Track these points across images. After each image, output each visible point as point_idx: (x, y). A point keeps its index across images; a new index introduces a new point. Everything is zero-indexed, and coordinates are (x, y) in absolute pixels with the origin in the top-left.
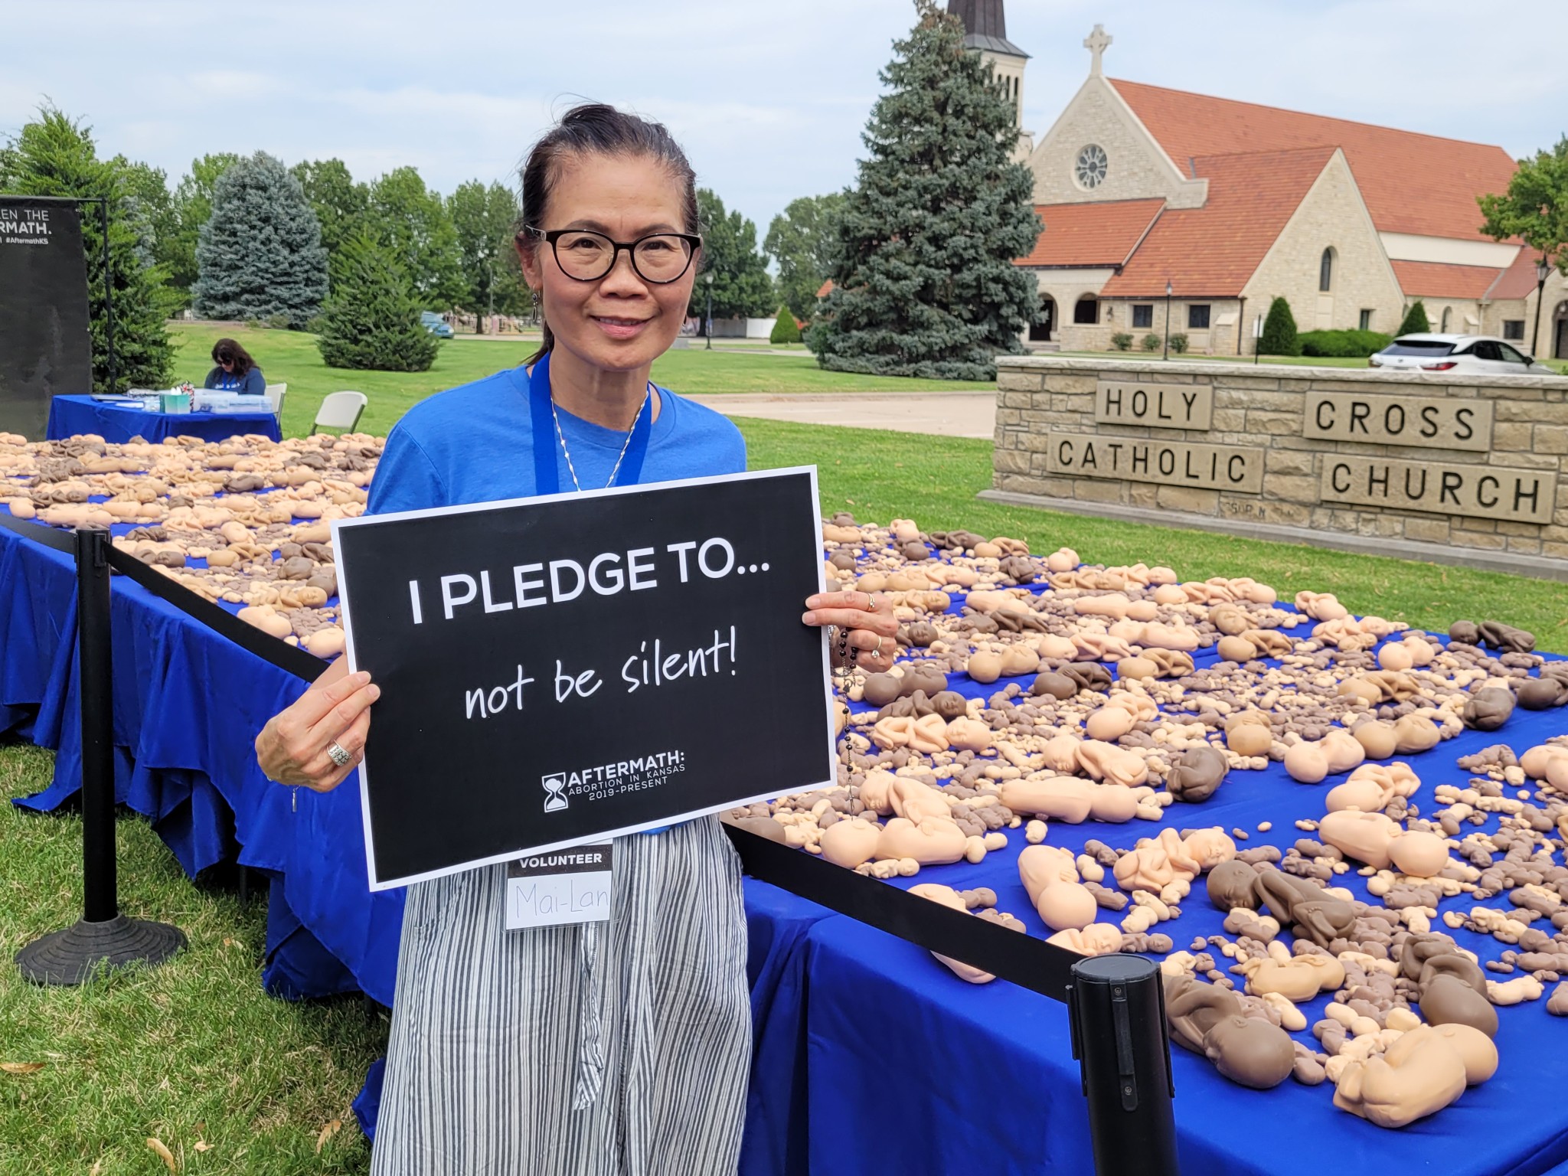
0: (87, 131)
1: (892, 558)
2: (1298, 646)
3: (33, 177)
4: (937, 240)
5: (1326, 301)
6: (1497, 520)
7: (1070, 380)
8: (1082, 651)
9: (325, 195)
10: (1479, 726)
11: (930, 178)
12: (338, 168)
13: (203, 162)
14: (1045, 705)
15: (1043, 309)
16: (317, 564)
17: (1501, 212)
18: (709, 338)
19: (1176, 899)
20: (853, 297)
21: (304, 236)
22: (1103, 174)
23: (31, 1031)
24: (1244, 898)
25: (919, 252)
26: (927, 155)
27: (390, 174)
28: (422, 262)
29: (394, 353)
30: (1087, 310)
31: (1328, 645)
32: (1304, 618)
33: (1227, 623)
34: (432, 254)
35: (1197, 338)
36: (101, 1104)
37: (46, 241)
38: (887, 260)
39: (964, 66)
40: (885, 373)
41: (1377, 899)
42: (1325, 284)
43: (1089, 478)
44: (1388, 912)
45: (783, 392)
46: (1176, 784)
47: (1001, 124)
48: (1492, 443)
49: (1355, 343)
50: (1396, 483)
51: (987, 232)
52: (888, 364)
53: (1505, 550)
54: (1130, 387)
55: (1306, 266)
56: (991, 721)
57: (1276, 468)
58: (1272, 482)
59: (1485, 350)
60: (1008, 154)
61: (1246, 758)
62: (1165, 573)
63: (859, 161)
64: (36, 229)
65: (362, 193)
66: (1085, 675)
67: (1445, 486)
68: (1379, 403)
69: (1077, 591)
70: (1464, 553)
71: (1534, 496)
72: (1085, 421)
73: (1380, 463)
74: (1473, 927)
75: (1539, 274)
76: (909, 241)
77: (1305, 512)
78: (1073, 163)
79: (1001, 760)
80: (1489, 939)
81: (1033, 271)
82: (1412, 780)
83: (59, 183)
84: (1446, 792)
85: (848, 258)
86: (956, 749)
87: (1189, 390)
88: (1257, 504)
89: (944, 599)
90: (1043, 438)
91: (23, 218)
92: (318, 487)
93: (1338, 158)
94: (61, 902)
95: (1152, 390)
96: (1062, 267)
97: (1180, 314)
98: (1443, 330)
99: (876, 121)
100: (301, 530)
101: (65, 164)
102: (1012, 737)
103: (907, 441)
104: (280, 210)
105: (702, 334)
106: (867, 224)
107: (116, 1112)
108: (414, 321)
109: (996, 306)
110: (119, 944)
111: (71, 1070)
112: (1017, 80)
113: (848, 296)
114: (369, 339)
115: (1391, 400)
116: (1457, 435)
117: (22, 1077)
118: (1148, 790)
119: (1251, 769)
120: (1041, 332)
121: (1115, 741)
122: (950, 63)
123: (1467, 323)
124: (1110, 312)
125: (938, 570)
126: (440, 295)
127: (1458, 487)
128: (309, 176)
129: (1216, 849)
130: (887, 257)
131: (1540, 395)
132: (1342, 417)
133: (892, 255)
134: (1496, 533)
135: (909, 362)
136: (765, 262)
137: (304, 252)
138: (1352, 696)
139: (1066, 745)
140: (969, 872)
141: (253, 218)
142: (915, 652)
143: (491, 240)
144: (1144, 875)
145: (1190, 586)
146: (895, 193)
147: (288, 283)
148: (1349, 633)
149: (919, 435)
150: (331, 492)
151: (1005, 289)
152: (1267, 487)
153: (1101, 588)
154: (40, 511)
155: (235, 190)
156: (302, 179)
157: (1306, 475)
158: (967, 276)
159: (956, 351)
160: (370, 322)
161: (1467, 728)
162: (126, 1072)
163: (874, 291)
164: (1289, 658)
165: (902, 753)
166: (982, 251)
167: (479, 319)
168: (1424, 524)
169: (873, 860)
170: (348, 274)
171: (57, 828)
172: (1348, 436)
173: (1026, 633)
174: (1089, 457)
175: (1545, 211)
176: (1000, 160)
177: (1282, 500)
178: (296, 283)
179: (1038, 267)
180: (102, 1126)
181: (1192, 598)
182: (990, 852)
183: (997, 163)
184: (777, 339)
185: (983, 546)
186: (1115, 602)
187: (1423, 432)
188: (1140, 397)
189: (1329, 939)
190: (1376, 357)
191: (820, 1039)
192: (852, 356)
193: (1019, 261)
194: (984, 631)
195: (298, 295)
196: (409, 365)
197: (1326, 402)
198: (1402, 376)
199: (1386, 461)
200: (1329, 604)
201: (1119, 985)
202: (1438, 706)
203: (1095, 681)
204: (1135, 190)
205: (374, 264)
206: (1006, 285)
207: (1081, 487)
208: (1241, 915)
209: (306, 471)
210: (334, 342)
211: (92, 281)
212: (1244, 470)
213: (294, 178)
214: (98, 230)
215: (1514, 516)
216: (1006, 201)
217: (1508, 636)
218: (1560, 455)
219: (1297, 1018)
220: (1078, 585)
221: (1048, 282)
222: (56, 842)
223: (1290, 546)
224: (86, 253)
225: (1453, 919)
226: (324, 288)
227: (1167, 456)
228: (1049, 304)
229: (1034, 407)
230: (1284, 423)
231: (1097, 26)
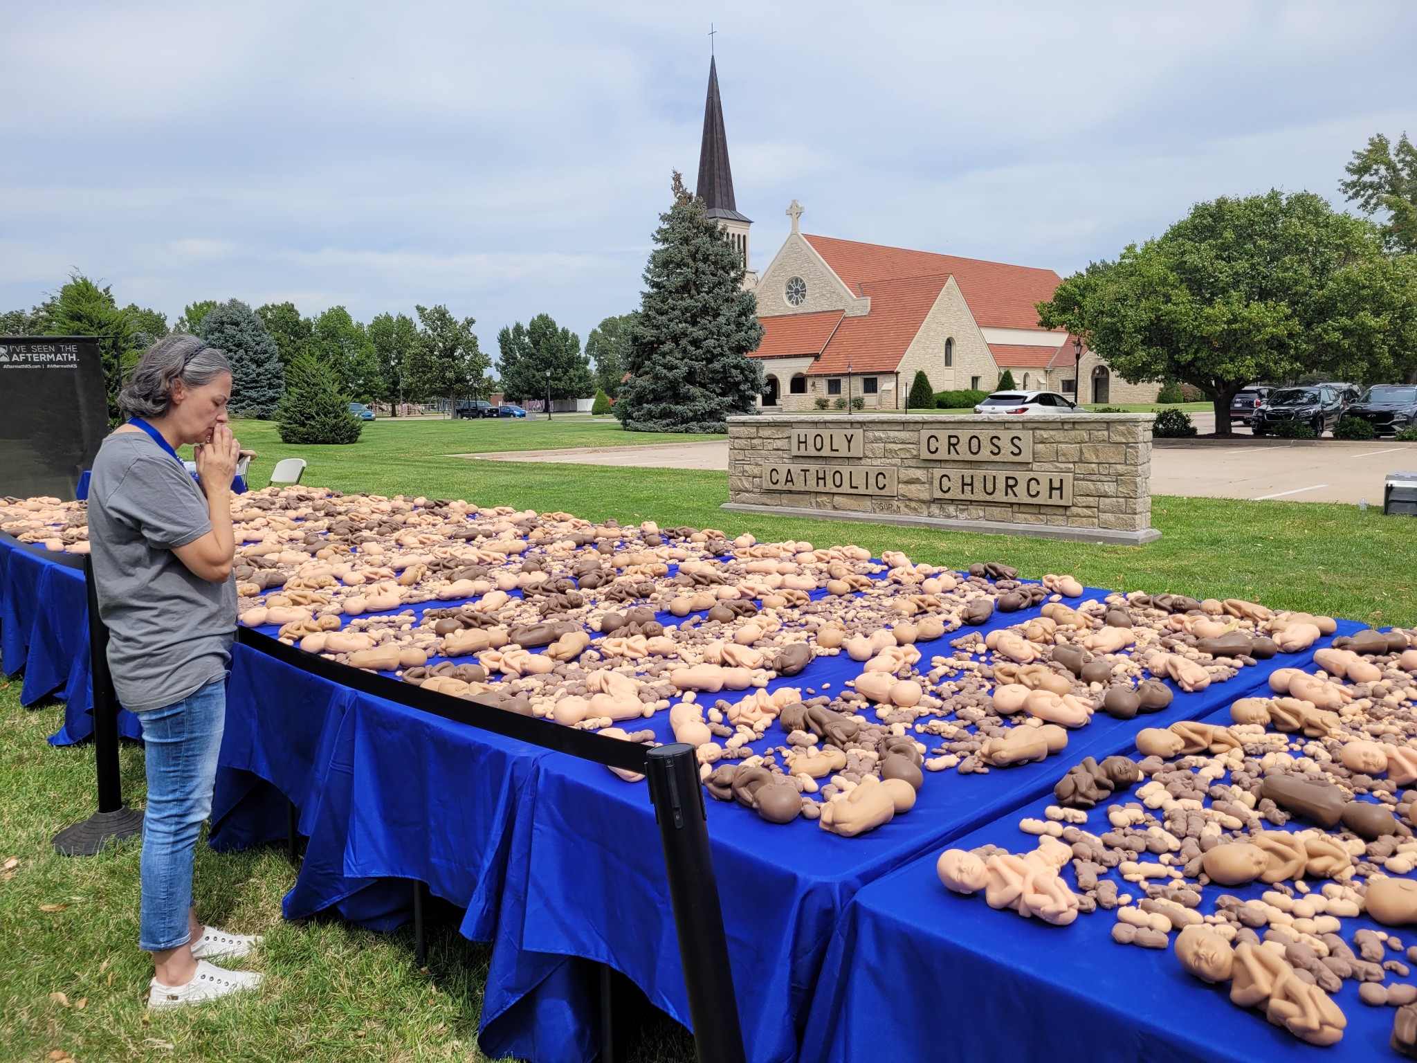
0: (108, 288)
1: (638, 546)
2: (877, 584)
3: (67, 322)
4: (696, 343)
5: (949, 373)
6: (1040, 505)
7: (774, 430)
8: (744, 595)
9: (281, 327)
10: (970, 623)
11: (689, 302)
12: (290, 308)
13: (192, 308)
14: (714, 626)
15: (767, 385)
16: (257, 570)
17: (1050, 312)
18: (550, 413)
19: (762, 728)
20: (644, 382)
21: (266, 355)
22: (804, 296)
23: (61, 884)
24: (799, 724)
25: (685, 351)
26: (685, 288)
27: (327, 312)
28: (353, 370)
29: (331, 432)
30: (798, 384)
31: (896, 582)
32: (885, 567)
33: (836, 572)
34: (359, 364)
35: (870, 399)
36: (108, 925)
37: (75, 366)
38: (664, 357)
39: (707, 229)
40: (666, 431)
41: (881, 721)
42: (948, 362)
43: (790, 492)
44: (883, 726)
45: (600, 445)
46: (778, 665)
47: (734, 266)
48: (1034, 457)
49: (970, 398)
50: (978, 485)
51: (728, 336)
52: (668, 425)
53: (1046, 524)
54: (812, 432)
55: (936, 351)
56: (678, 638)
57: (905, 480)
58: (903, 489)
59: (1045, 399)
60: (739, 285)
61: (827, 650)
62: (806, 545)
63: (642, 293)
64: (69, 357)
65: (308, 325)
66: (740, 607)
67: (1007, 486)
68: (964, 435)
69: (750, 559)
70: (1022, 527)
71: (1061, 488)
72: (785, 456)
73: (967, 473)
74: (930, 732)
75: (1076, 350)
76: (678, 345)
77: (924, 507)
78: (784, 290)
79: (679, 659)
80: (939, 738)
81: (759, 360)
82: (916, 654)
83: (87, 326)
84: (937, 660)
85: (638, 356)
86: (651, 654)
87: (849, 432)
88: (895, 503)
89: (664, 569)
90: (759, 468)
91: (59, 351)
92: (264, 521)
93: (951, 281)
94: (84, 804)
95: (826, 433)
96: (781, 357)
97: (858, 383)
98: (1024, 388)
99: (652, 266)
100: (250, 549)
101: (89, 313)
102: (689, 646)
103: (678, 474)
104: (249, 338)
105: (546, 410)
106: (649, 334)
107: (119, 930)
108: (344, 410)
109: (738, 384)
110: (124, 826)
111: (89, 906)
112: (744, 237)
113: (639, 382)
114: (313, 423)
115: (972, 433)
116: (1012, 453)
117: (54, 914)
118: (763, 670)
119: (830, 656)
120: (770, 400)
121: (751, 645)
122: (698, 228)
123: (1039, 383)
124: (813, 385)
125: (665, 551)
126: (365, 392)
127: (1015, 485)
128: (269, 315)
129: (788, 699)
130: (664, 355)
131: (1060, 426)
132: (943, 445)
133: (667, 353)
134: (1040, 514)
135: (682, 423)
136: (587, 362)
137: (267, 366)
138: (898, 610)
139: (716, 648)
140: (645, 723)
141: (229, 344)
142: (641, 600)
143: (399, 353)
144: (743, 716)
145: (818, 552)
146: (667, 313)
147: (257, 387)
148: (909, 574)
149: (686, 470)
150: (273, 524)
151: (742, 373)
152: (901, 492)
153: (764, 556)
154: (67, 546)
155: (216, 326)
156: (264, 317)
157: (924, 483)
158: (717, 365)
159: (713, 415)
160: (313, 411)
161: (964, 625)
162: (126, 905)
163: (657, 377)
164: (870, 591)
165: (618, 659)
166: (725, 349)
167: (393, 407)
168: (996, 511)
169: (584, 719)
170: (297, 380)
171: (82, 756)
172: (947, 457)
173: (712, 586)
174: (789, 479)
175: (1076, 311)
176: (734, 290)
177: (910, 500)
178: (262, 387)
179: (764, 358)
180: (109, 937)
181: (820, 559)
182: (656, 711)
183: (732, 291)
184: (597, 411)
185: (696, 535)
186: (771, 564)
187: (992, 452)
188: (819, 439)
189: (843, 743)
190: (978, 407)
191: (541, 827)
192: (644, 421)
193: (750, 354)
194: (685, 586)
195: (264, 395)
196: (342, 439)
197: (932, 436)
198: (994, 418)
199: (971, 472)
200: (900, 558)
201: (669, 758)
202: (950, 612)
203: (747, 611)
204: (825, 306)
205: (314, 372)
206: (742, 370)
207: (785, 499)
208: (798, 734)
209: (256, 511)
210: (288, 426)
211: (112, 392)
212: (886, 482)
213: (258, 315)
214: (115, 357)
215: (1050, 502)
216: (739, 316)
217: (1001, 571)
218: (1074, 463)
219: (813, 786)
220: (751, 555)
221: (769, 368)
222: (81, 765)
223: (917, 529)
224: (107, 373)
225: (920, 728)
226: (282, 389)
227: (838, 475)
228: (773, 382)
229: (753, 448)
230: (908, 450)
231: (794, 201)
